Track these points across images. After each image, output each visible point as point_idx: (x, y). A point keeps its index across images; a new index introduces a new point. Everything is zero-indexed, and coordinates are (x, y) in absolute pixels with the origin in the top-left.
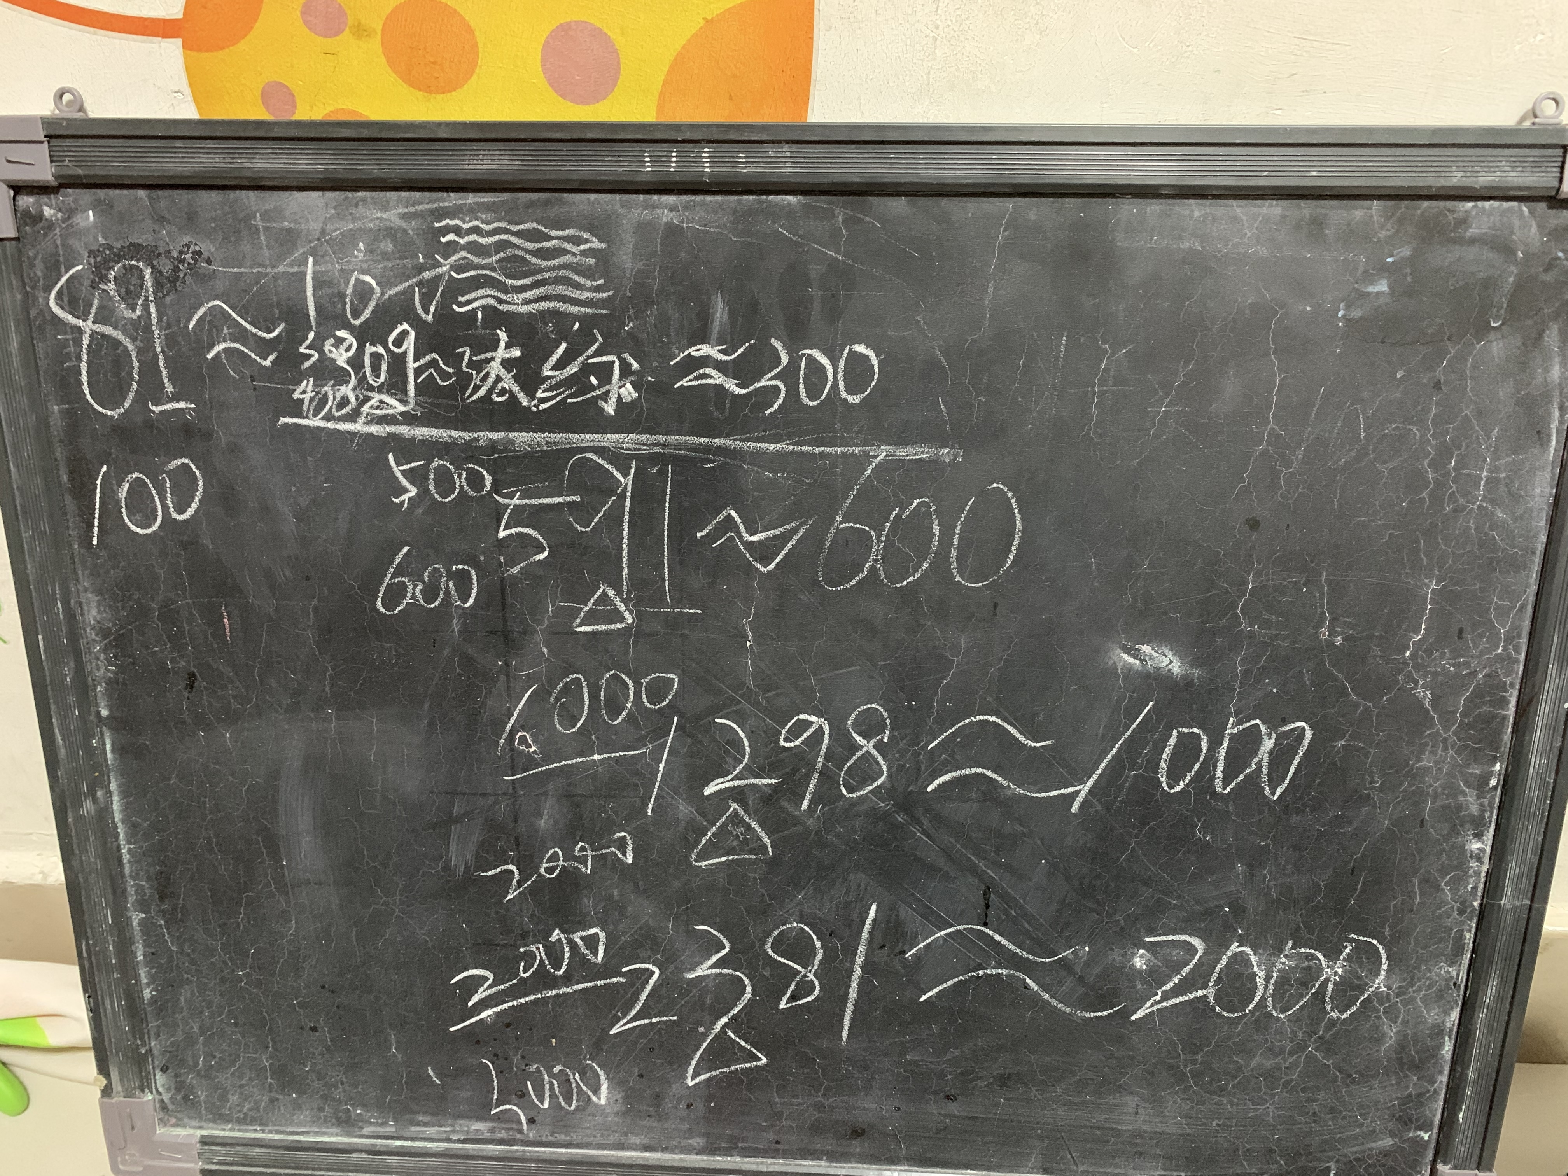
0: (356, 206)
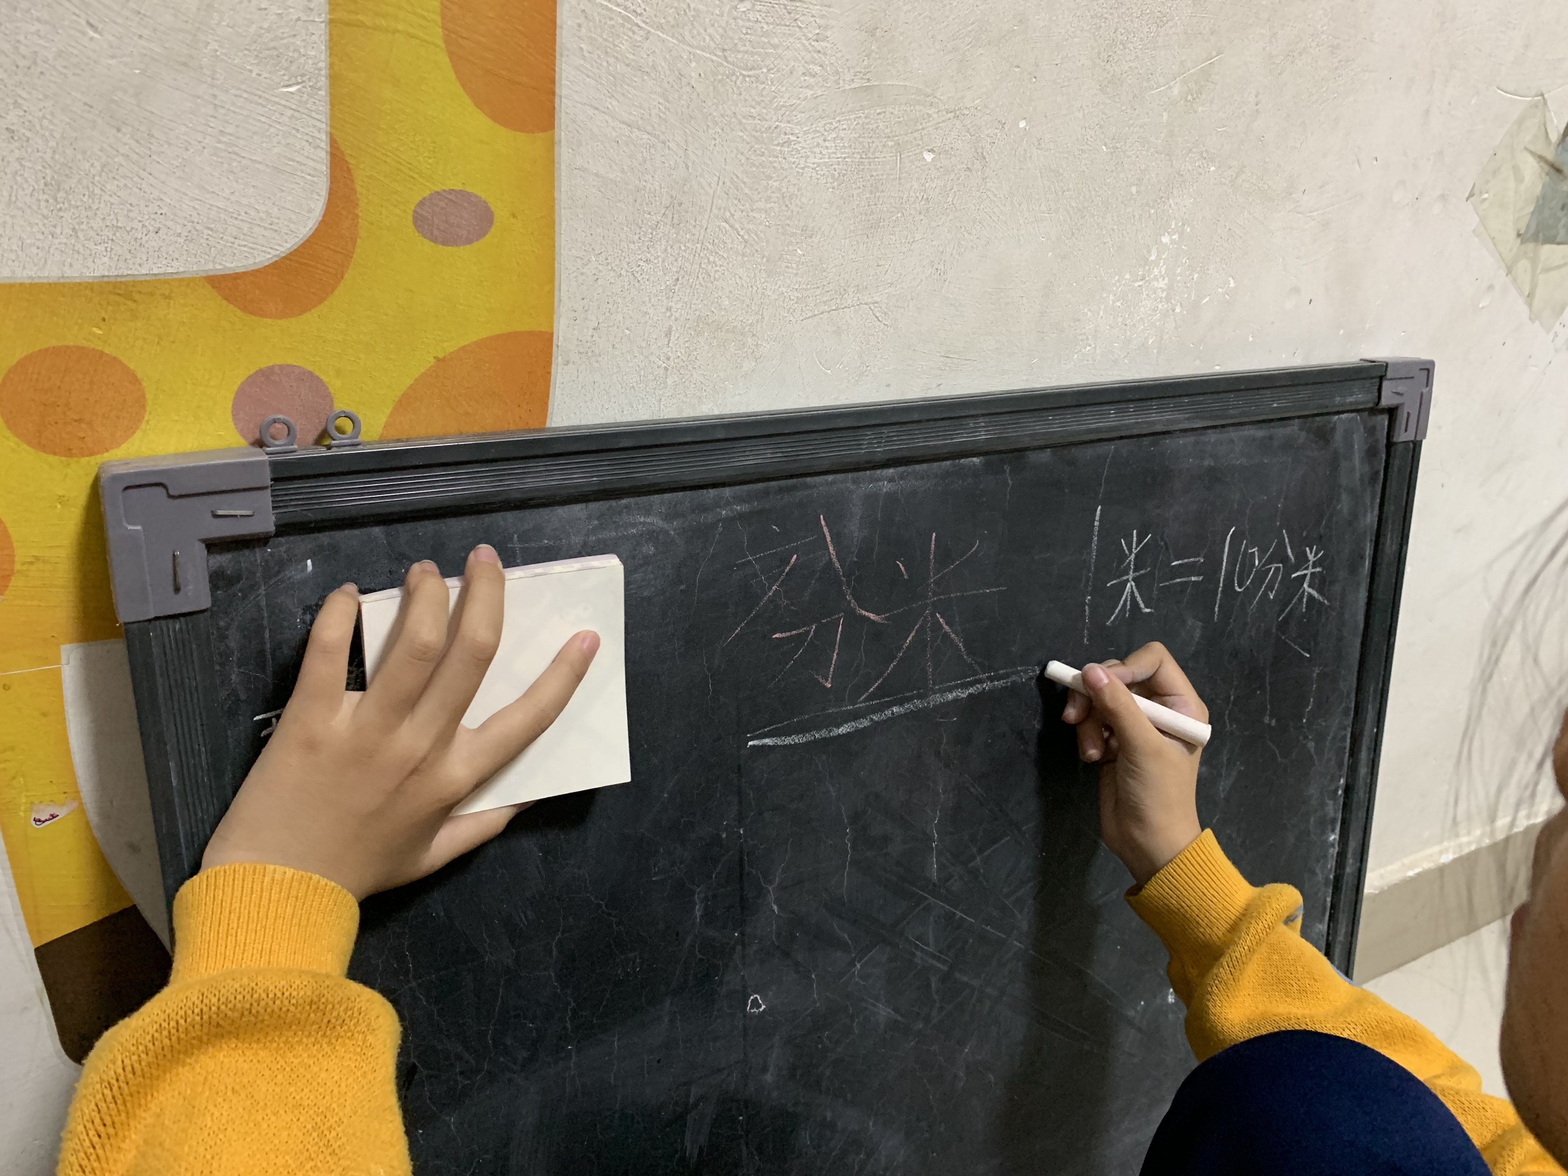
0: (620, 513)
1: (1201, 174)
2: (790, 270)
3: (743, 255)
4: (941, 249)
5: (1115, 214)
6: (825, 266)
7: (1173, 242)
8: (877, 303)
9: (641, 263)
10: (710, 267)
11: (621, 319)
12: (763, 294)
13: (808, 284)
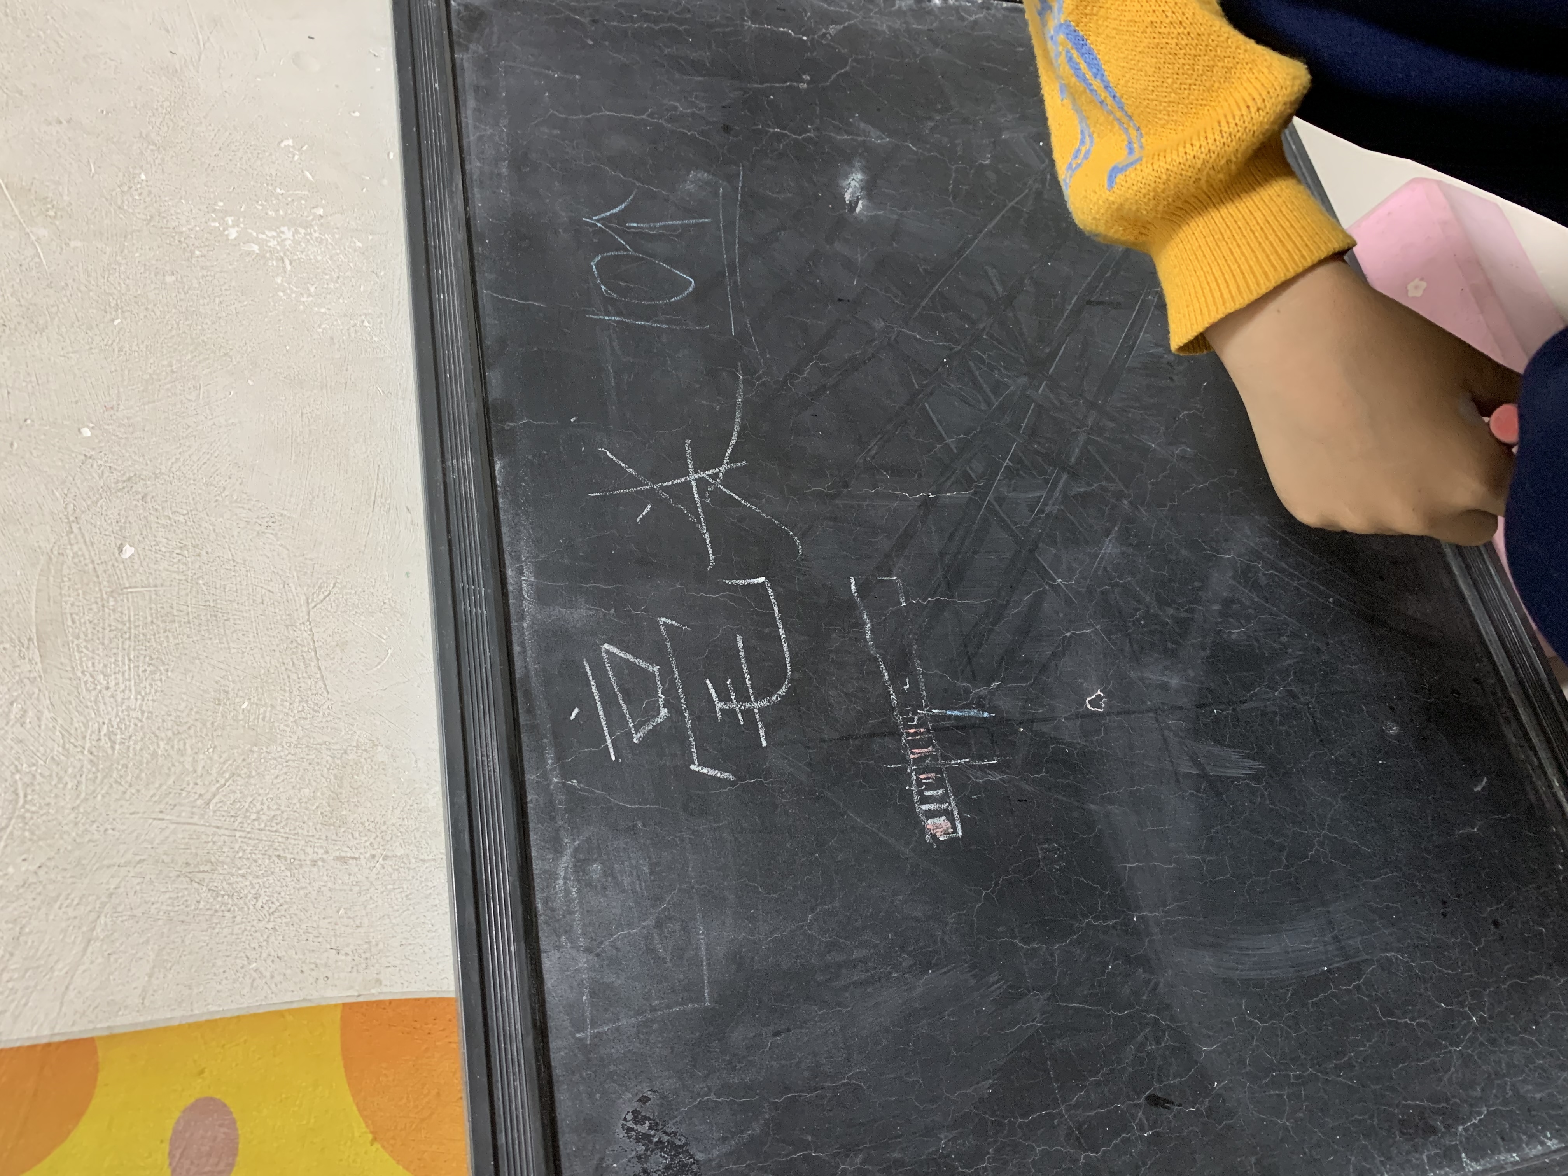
1: (150, 192)
2: (268, 715)
3: (250, 776)
4: (242, 525)
5: (201, 301)
6: (263, 671)
7: (236, 224)
8: (307, 599)
9: (259, 904)
10: (264, 818)
11: (326, 921)
12: (296, 746)
13: (285, 691)
